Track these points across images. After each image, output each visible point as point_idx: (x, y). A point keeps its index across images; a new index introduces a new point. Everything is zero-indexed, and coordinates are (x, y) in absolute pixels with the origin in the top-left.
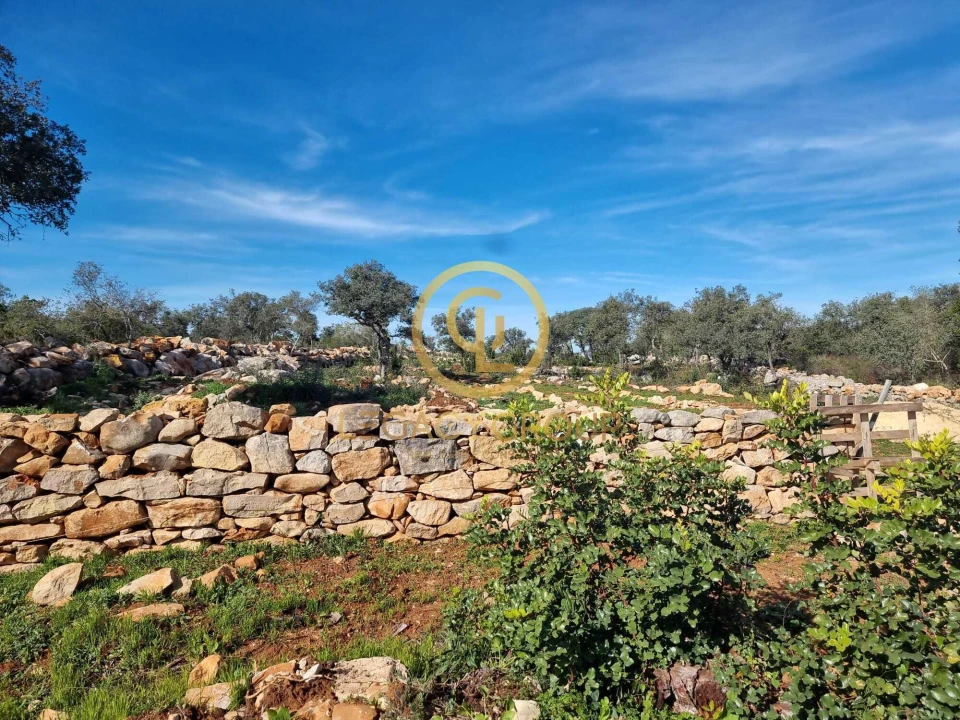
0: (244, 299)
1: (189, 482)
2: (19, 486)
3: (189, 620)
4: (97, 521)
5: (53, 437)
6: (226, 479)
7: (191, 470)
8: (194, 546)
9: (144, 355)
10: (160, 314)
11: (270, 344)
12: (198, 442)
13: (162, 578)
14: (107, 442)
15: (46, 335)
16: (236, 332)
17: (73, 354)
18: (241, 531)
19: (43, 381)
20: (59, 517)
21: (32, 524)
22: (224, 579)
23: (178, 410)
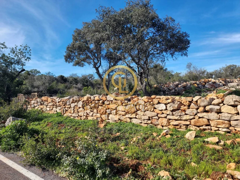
0: (229, 67)
1: (220, 116)
2: (181, 112)
3: (224, 152)
4: (198, 122)
5: (188, 102)
6: (232, 116)
7: (221, 113)
8: (223, 133)
9: (202, 84)
10: (206, 73)
11: (238, 79)
12: (223, 106)
13: (216, 139)
14: (199, 104)
15: (181, 80)
16: (227, 76)
17: (187, 84)
18: (237, 131)
19: (181, 90)
20: (190, 120)
21: (184, 121)
22: (233, 143)
23: (216, 97)
